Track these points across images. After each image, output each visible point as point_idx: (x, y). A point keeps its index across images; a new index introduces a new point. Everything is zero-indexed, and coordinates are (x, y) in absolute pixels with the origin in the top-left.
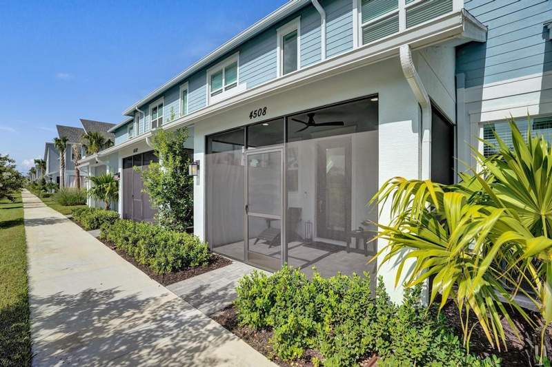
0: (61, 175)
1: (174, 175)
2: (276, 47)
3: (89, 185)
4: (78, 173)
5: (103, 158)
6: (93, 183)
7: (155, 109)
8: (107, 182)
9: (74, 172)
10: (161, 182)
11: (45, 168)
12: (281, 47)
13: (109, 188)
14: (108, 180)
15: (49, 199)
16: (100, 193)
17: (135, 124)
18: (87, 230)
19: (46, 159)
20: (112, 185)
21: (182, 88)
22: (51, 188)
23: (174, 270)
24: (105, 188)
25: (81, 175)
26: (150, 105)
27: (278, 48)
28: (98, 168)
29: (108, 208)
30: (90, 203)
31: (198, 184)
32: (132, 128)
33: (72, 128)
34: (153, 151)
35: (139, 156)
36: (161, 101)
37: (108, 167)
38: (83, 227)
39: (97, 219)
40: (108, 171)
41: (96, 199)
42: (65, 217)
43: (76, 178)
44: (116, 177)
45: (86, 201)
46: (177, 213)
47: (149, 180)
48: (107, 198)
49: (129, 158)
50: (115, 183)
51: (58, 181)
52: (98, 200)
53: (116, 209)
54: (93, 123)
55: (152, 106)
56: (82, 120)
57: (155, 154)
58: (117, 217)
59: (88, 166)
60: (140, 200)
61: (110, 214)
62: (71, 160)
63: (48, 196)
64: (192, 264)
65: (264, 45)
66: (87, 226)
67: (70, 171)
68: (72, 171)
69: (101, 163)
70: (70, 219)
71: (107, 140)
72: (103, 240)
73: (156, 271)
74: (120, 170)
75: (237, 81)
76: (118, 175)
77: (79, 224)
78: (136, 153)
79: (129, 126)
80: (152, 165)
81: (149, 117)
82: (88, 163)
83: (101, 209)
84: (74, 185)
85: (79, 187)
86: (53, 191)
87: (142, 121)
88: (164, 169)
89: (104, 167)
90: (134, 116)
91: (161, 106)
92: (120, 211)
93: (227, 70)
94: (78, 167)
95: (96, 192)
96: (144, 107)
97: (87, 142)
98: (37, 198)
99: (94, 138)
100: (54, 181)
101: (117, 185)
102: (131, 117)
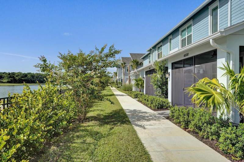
0: (123, 78)
1: (161, 78)
2: (208, 16)
3: (133, 82)
4: (130, 77)
5: (139, 71)
6: (135, 81)
7: (159, 47)
8: (140, 81)
9: (128, 77)
10: (156, 80)
11: (117, 76)
12: (211, 15)
13: (140, 83)
14: (140, 80)
15: (119, 88)
16: (137, 85)
17: (151, 55)
18: (134, 98)
19: (117, 72)
20: (142, 82)
21: (170, 38)
22: (119, 84)
23: (158, 108)
24: (139, 84)
25: (130, 78)
26: (157, 46)
27: (209, 16)
28: (137, 75)
29: (140, 91)
30: (134, 89)
31: (169, 81)
32: (150, 56)
33: (126, 58)
34: (154, 69)
35: (151, 70)
36: (161, 44)
37: (140, 75)
38: (132, 97)
39: (137, 95)
40: (140, 76)
41: (136, 87)
42: (126, 94)
43: (129, 79)
44: (143, 79)
45: (132, 89)
46: (162, 92)
47: (153, 80)
48: (140, 87)
49: (148, 71)
50: (142, 81)
51: (122, 81)
52: (137, 88)
53: (143, 92)
54: (135, 54)
55: (158, 47)
56: (130, 54)
57: (155, 70)
58: (144, 94)
59: (133, 75)
60: (151, 88)
61: (141, 93)
62: (127, 72)
63: (118, 87)
64: (164, 107)
65: (203, 15)
66: (133, 97)
67: (126, 77)
68: (127, 77)
69: (138, 73)
70: (128, 95)
71: (140, 62)
72: (138, 101)
73: (153, 108)
74: (145, 76)
75: (192, 33)
76: (144, 78)
77: (131, 96)
78: (150, 69)
79: (149, 56)
80: (154, 74)
81: (157, 51)
82: (133, 73)
83: (138, 91)
84: (127, 82)
85: (130, 83)
86: (120, 85)
87: (154, 53)
88: (159, 76)
89: (139, 75)
90: (150, 51)
91: (161, 46)
92: (145, 92)
93: (188, 28)
94: (130, 75)
95: (136, 85)
96: (154, 47)
97: (132, 64)
98: (115, 88)
99: (135, 62)
100: (120, 81)
101: (144, 82)
102: (149, 52)
